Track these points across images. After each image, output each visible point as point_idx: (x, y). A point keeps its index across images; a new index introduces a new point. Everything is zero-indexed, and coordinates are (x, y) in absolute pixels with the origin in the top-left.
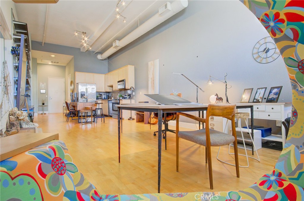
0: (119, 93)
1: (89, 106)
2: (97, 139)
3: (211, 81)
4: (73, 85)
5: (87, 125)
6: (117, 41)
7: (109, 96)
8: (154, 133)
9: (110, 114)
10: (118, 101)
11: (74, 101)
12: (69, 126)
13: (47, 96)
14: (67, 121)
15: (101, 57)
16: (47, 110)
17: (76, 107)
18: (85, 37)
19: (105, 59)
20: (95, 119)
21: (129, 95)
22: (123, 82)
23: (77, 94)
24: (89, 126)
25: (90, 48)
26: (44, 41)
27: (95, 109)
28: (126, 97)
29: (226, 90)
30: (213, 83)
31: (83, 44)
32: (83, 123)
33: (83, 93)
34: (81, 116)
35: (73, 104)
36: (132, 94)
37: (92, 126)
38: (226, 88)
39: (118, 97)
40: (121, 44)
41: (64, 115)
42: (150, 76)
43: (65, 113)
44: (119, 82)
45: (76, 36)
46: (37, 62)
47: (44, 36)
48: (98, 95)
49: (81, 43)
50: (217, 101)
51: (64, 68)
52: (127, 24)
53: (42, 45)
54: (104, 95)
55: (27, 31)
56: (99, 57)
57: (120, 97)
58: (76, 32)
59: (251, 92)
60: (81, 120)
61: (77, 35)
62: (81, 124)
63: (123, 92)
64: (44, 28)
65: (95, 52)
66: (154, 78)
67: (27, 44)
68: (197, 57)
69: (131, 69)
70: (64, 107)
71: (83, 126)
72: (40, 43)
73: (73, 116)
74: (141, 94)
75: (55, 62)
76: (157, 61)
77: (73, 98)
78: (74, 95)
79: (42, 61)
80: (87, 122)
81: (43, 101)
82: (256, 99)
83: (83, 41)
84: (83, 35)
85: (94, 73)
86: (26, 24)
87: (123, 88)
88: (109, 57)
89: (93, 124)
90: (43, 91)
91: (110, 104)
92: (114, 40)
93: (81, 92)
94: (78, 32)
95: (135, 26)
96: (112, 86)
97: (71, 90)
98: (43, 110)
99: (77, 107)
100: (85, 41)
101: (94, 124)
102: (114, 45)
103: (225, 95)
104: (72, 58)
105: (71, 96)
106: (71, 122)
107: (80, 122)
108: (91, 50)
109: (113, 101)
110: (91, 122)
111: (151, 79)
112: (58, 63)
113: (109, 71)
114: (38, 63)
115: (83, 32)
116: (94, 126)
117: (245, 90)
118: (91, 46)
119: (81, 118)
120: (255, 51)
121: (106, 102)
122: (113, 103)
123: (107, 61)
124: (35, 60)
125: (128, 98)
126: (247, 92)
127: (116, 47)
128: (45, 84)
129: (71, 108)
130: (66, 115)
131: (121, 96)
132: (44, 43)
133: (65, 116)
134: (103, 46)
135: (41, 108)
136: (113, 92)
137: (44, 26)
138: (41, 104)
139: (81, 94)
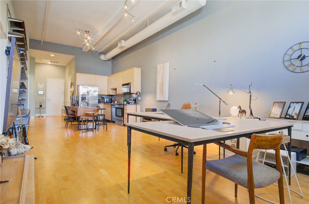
0: (123, 97)
1: (90, 112)
2: (100, 155)
3: (232, 91)
4: (73, 87)
5: (87, 133)
6: (123, 41)
7: (112, 100)
8: (165, 147)
9: (113, 120)
10: (123, 106)
11: (74, 105)
12: (68, 134)
13: (45, 98)
14: (66, 127)
15: (105, 58)
16: (45, 113)
17: (75, 113)
18: (88, 36)
19: (109, 60)
20: (97, 126)
21: (134, 100)
22: (128, 86)
23: (78, 97)
24: (90, 134)
25: (93, 48)
26: (43, 39)
27: (97, 115)
28: (131, 101)
29: (250, 102)
30: (234, 92)
31: (86, 44)
32: (84, 131)
33: (84, 96)
34: (81, 121)
35: (73, 109)
36: (138, 99)
37: (93, 134)
38: (250, 100)
39: (122, 101)
40: (127, 44)
41: (63, 118)
42: (159, 80)
43: (64, 117)
44: (123, 85)
45: (78, 35)
46: (35, 61)
47: (43, 34)
48: (100, 98)
49: (84, 43)
50: (240, 114)
51: (64, 68)
52: (135, 23)
53: (41, 44)
54: (107, 98)
55: (25, 29)
56: (103, 57)
57: (124, 102)
58: (78, 31)
59: (282, 106)
60: (81, 126)
61: (80, 34)
62: (81, 131)
63: (128, 96)
64: (44, 26)
65: (98, 52)
66: (163, 83)
67: (24, 43)
68: (215, 61)
69: (137, 72)
70: (63, 110)
71: (84, 134)
72: (39, 42)
73: (72, 121)
74: (147, 99)
75: (54, 62)
76: (167, 65)
77: (72, 101)
78: (74, 98)
79: (40, 61)
80: (87, 130)
81: (41, 103)
82: (289, 115)
83: (86, 41)
84: (86, 34)
85: (97, 74)
86: (24, 22)
87: (128, 92)
88: (114, 58)
89: (94, 132)
90: (41, 92)
91: (112, 108)
92: (120, 40)
93: (82, 95)
94: (80, 31)
95: (144, 25)
96: (116, 89)
97: (71, 92)
98: (40, 113)
99: (77, 112)
100: (88, 40)
101: (96, 132)
102: (119, 45)
103: (249, 107)
104: (74, 58)
105: (71, 99)
106: (69, 128)
107: (79, 129)
108: (94, 50)
109: (117, 106)
110: (92, 130)
111: (160, 83)
112: (57, 62)
113: (113, 72)
114: (36, 63)
115: (86, 31)
116: (96, 134)
117: (274, 103)
118: (94, 46)
119: (81, 123)
120: (287, 58)
121: (109, 107)
122: (116, 108)
123: (111, 61)
124: (33, 59)
125: (133, 103)
126: (277, 106)
127: (122, 47)
128: (43, 85)
129: (70, 113)
130: (65, 119)
131: (126, 100)
132: (43, 42)
133: (63, 120)
134: (107, 46)
135: (38, 110)
136: (117, 95)
137: (44, 23)
138: (39, 107)
139: (82, 98)
